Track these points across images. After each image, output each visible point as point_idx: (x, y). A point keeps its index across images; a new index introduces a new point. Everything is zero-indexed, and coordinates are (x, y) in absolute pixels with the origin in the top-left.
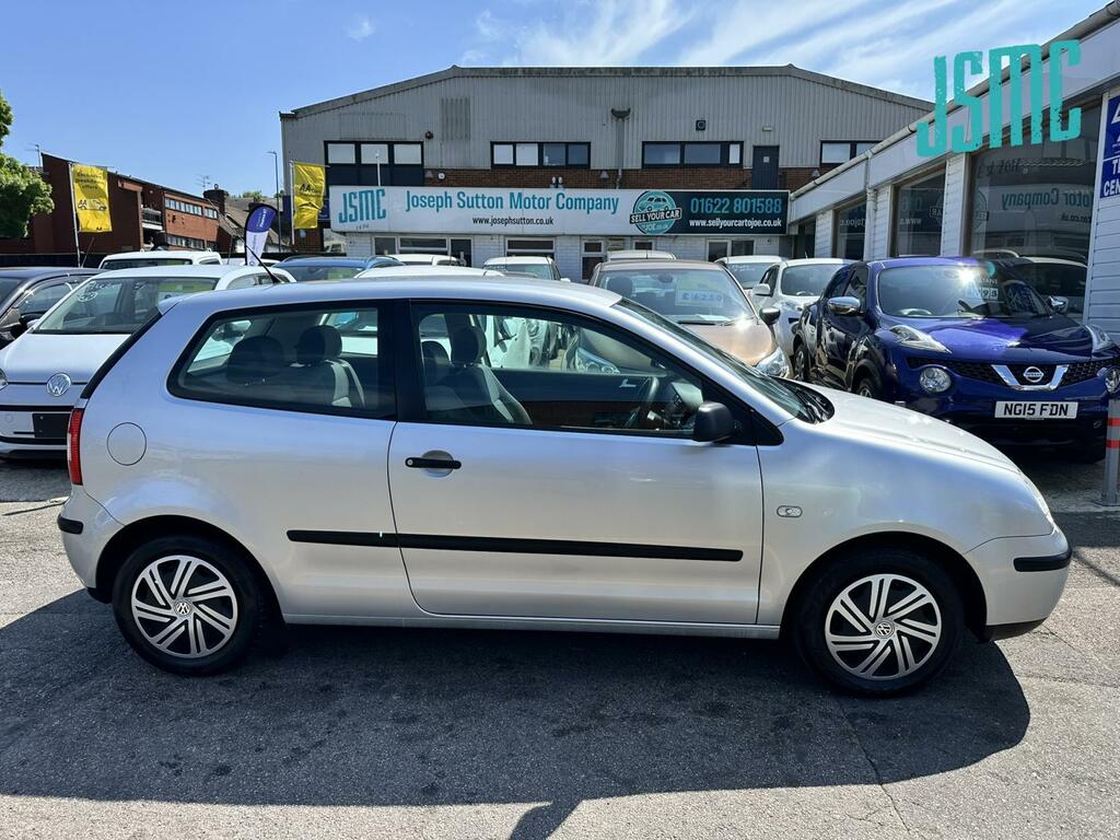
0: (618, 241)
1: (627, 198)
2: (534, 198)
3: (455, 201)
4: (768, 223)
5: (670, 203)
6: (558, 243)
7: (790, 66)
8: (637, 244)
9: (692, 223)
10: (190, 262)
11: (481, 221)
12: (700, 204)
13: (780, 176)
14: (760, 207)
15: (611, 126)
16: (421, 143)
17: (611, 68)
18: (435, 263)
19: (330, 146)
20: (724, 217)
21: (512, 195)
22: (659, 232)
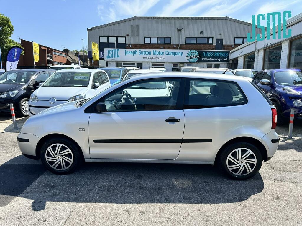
0: (182, 64)
1: (185, 52)
2: (160, 52)
3: (138, 53)
4: (224, 59)
5: (197, 54)
6: (165, 64)
7: (227, 17)
8: (187, 65)
9: (203, 59)
10: (73, 68)
11: (145, 58)
12: (205, 54)
13: (223, 47)
14: (222, 55)
15: (177, 33)
16: (125, 37)
17: (177, 17)
18: (134, 69)
19: (101, 38)
20: (212, 58)
21: (154, 51)
22: (194, 61)
